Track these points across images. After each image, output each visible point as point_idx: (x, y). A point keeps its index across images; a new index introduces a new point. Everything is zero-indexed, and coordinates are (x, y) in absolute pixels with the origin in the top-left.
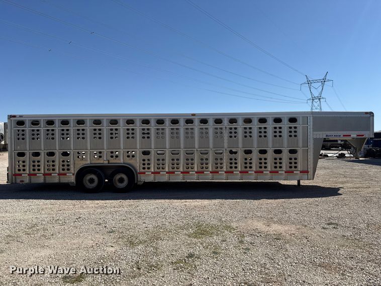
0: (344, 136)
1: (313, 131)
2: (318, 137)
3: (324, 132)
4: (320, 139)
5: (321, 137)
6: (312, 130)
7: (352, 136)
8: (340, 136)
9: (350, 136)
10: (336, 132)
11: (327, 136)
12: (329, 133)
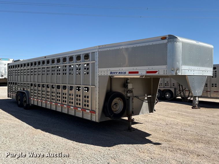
0: (130, 73)
1: (98, 68)
2: (103, 74)
3: (108, 69)
4: (104, 76)
5: (106, 74)
6: (97, 66)
7: (140, 73)
8: (125, 73)
9: (137, 72)
10: (121, 68)
11: (111, 73)
12: (113, 69)
